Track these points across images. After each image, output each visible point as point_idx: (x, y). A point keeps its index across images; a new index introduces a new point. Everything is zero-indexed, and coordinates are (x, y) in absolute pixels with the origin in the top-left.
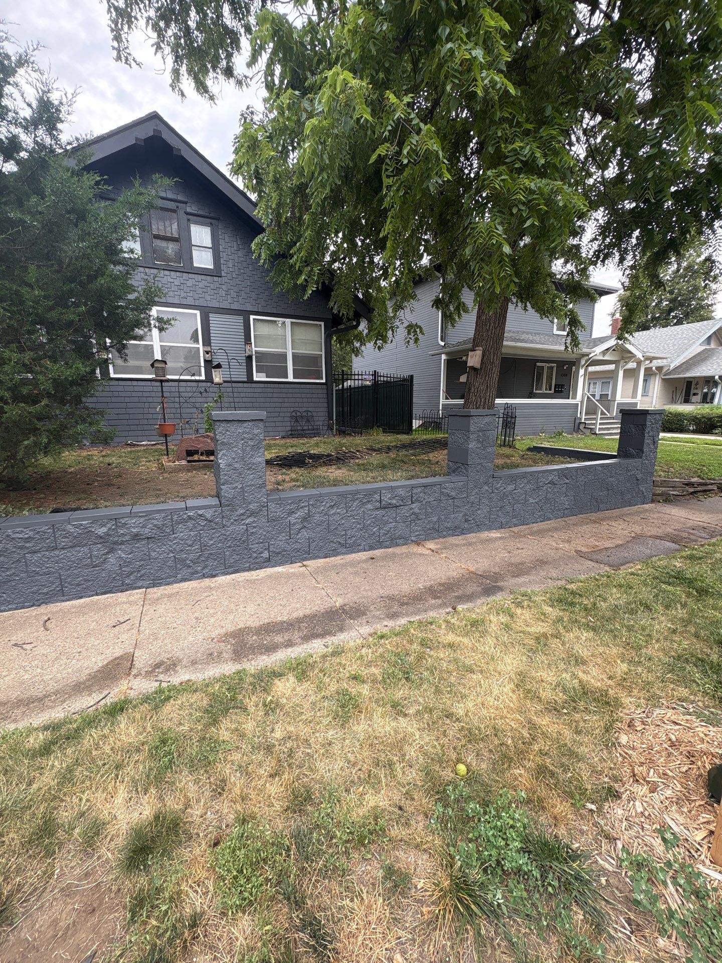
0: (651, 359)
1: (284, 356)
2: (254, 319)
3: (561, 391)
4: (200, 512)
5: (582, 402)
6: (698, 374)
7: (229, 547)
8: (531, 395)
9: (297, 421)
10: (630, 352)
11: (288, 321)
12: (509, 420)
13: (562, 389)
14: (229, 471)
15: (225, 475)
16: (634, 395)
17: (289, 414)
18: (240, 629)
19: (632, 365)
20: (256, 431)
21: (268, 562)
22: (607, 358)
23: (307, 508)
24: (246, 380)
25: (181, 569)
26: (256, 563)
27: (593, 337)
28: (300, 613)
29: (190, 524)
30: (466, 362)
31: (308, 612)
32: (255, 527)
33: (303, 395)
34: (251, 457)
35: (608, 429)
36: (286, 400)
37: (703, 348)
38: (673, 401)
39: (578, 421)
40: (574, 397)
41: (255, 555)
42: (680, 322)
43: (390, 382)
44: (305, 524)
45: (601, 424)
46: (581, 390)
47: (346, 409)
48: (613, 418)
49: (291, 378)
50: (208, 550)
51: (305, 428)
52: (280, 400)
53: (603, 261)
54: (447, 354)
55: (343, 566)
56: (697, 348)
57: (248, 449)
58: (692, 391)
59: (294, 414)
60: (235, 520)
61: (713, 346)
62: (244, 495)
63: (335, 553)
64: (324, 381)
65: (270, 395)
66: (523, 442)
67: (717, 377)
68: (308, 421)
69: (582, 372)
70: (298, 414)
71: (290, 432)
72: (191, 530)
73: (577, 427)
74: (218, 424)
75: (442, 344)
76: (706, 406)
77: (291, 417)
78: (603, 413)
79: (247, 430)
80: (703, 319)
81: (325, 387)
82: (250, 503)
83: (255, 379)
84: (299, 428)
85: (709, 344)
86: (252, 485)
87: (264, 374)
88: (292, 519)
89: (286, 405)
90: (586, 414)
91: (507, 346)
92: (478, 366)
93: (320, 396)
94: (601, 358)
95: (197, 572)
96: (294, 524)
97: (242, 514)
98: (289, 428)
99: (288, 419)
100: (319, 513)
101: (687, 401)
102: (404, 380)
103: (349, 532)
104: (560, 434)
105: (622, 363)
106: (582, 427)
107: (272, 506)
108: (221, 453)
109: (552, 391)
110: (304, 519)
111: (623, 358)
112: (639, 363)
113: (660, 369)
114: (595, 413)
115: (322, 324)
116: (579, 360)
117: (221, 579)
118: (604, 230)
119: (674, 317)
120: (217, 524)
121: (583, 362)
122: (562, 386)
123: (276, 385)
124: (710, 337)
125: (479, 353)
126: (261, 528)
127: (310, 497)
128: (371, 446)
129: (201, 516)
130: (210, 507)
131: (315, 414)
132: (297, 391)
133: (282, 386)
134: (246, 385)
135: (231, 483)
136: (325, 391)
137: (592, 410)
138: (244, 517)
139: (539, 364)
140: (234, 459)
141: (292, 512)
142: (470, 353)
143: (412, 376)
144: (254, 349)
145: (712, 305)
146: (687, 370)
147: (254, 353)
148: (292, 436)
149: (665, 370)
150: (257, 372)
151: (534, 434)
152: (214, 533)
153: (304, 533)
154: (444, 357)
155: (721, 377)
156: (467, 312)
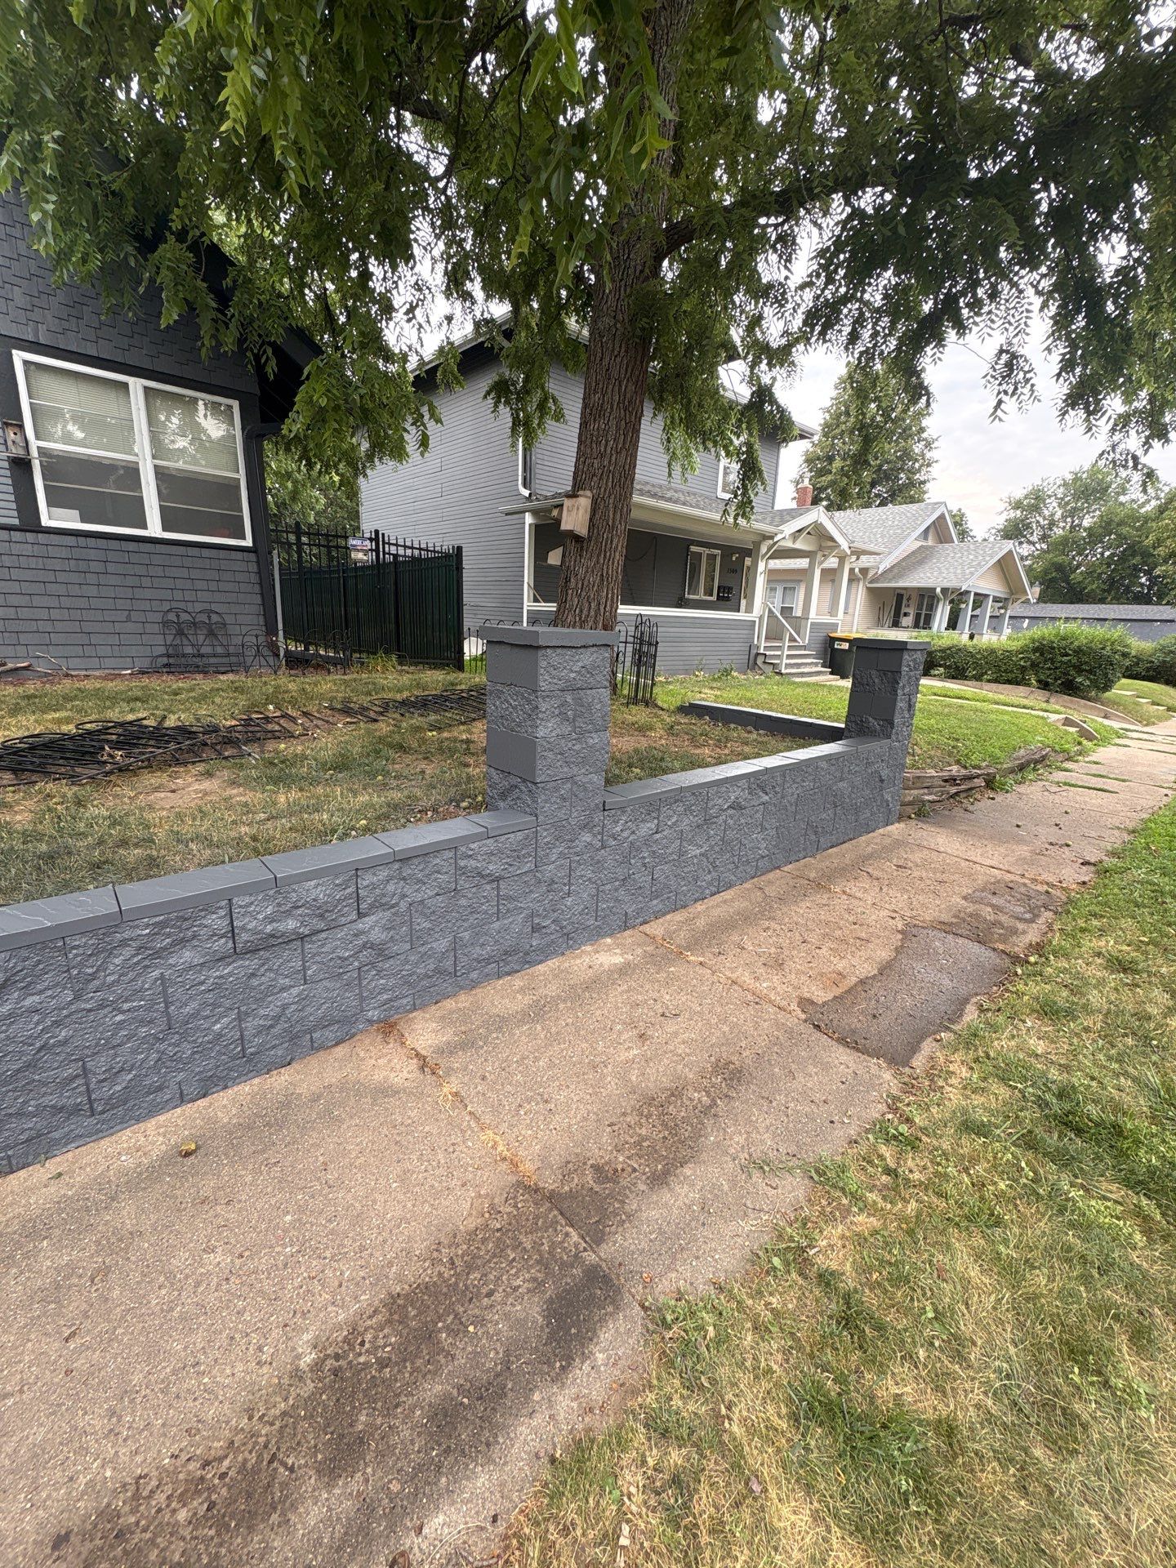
0: (858, 553)
1: (131, 474)
2: (26, 363)
3: (728, 599)
5: (761, 618)
6: (915, 584)
8: (681, 603)
9: (180, 633)
10: (832, 539)
11: (136, 385)
12: (645, 652)
13: (728, 595)
16: (833, 611)
17: (158, 617)
19: (832, 562)
22: (799, 545)
24: (16, 522)
27: (777, 507)
33: (195, 574)
35: (798, 665)
36: (146, 582)
37: (920, 544)
38: (879, 623)
39: (754, 652)
40: (749, 609)
42: (883, 504)
43: (412, 558)
45: (789, 657)
46: (761, 601)
48: (804, 648)
49: (154, 528)
51: (203, 650)
52: (130, 581)
54: (535, 515)
56: (911, 544)
58: (904, 610)
59: (172, 617)
61: (930, 542)
64: (248, 542)
65: (95, 567)
66: (671, 691)
67: (938, 590)
68: (211, 634)
69: (761, 566)
70: (184, 617)
71: (165, 660)
73: (754, 661)
75: (525, 491)
76: (924, 633)
77: (165, 623)
78: (792, 639)
80: (913, 500)
81: (252, 557)
83: (45, 521)
84: (189, 650)
85: (926, 538)
87: (76, 513)
89: (148, 594)
90: (767, 638)
91: (641, 507)
92: (583, 531)
93: (240, 577)
94: (789, 544)
98: (162, 650)
99: (156, 628)
101: (896, 624)
102: (447, 556)
103: (100, 1063)
104: (727, 672)
105: (819, 557)
106: (760, 661)
109: (714, 598)
111: (821, 548)
112: (842, 559)
113: (864, 571)
114: (780, 638)
115: (235, 404)
116: (757, 545)
119: (877, 496)
121: (764, 549)
122: (730, 590)
123: (114, 544)
124: (928, 528)
131: (229, 619)
132: (177, 561)
133: (132, 546)
134: (16, 536)
136: (253, 567)
137: (775, 634)
139: (693, 548)
143: (460, 549)
144: (34, 444)
145: (924, 482)
146: (900, 576)
147: (34, 453)
148: (168, 669)
149: (871, 574)
150: (50, 504)
151: (686, 672)
154: (529, 520)
155: (944, 591)
156: (559, 416)
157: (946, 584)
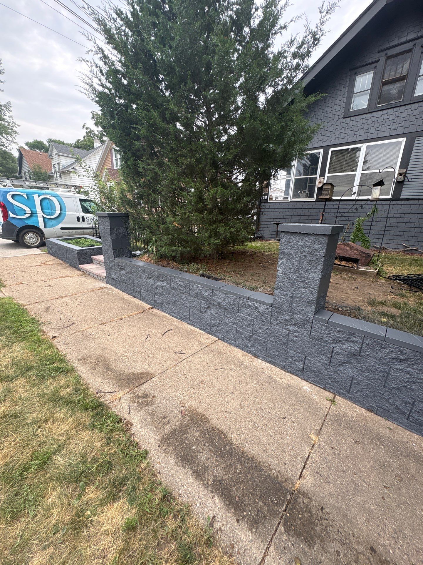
4: (257, 305)
7: (272, 341)
14: (284, 279)
15: (280, 281)
20: (317, 246)
21: (301, 373)
23: (359, 346)
25: (238, 339)
26: (291, 367)
29: (249, 310)
32: (296, 336)
34: (306, 271)
41: (291, 360)
44: (353, 360)
50: (257, 336)
57: (305, 262)
60: (281, 323)
62: (292, 304)
63: (385, 414)
72: (248, 315)
74: (283, 234)
79: (308, 244)
82: (296, 313)
86: (302, 298)
88: (337, 348)
95: (247, 347)
96: (338, 354)
97: (286, 320)
100: (375, 358)
107: (317, 326)
108: (281, 262)
110: (352, 355)
117: (260, 363)
120: (266, 319)
126: (301, 340)
127: (367, 335)
129: (256, 307)
130: (264, 303)
135: (283, 290)
138: (289, 324)
140: (290, 269)
141: (337, 341)
152: (263, 325)
153: (349, 370)
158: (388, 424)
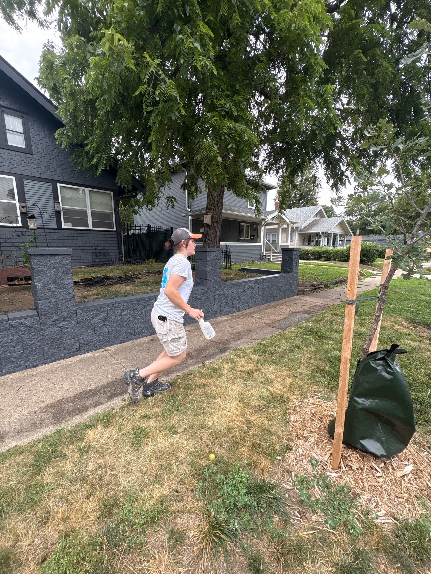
0: (293, 223)
1: (85, 213)
2: (60, 186)
3: (253, 239)
4: (21, 321)
5: (264, 244)
6: (313, 232)
7: (47, 344)
8: (239, 241)
9: (96, 255)
10: (284, 219)
11: (87, 189)
12: (228, 254)
13: (254, 238)
14: (45, 290)
15: (42, 293)
16: (287, 242)
17: (90, 251)
18: (58, 401)
19: (285, 226)
20: (65, 262)
21: (79, 351)
22: (274, 222)
23: (106, 312)
24: (56, 227)
25: (5, 365)
26: (70, 353)
27: (267, 210)
28: (104, 382)
29: (12, 331)
30: (203, 221)
31: (110, 380)
32: (67, 328)
33: (100, 239)
34: (62, 280)
35: (276, 258)
36: (88, 242)
37: (314, 219)
38: (304, 244)
39: (262, 255)
40: (260, 242)
41: (68, 347)
42: (304, 206)
43: (159, 231)
44: (105, 322)
45: (273, 256)
46: (263, 238)
47: (130, 248)
48: (278, 253)
49: (91, 227)
50: (29, 348)
51: (103, 260)
52: (83, 242)
53: (269, 172)
54: (192, 216)
55: (133, 347)
56: (312, 219)
57: (59, 274)
58: (311, 240)
59: (94, 251)
60: (51, 325)
61: (318, 218)
62: (57, 306)
63: (127, 339)
64: (115, 229)
65: (75, 238)
66: (236, 266)
67: (321, 233)
68: (105, 255)
69: (263, 228)
70: (98, 251)
71: (92, 263)
72: (13, 335)
73: (262, 258)
74: (33, 257)
75: (189, 210)
76: (318, 247)
77: (92, 253)
78: (274, 250)
79: (58, 261)
80: (313, 205)
81: (115, 233)
82: (62, 312)
83: (63, 227)
84: (98, 260)
85: (317, 217)
86: (64, 299)
87: (71, 224)
88: (96, 320)
89: (88, 245)
90: (266, 251)
91: (225, 213)
92: (209, 223)
93: (112, 239)
94: (271, 221)
95: (20, 365)
96: (97, 324)
97: (57, 320)
98: (91, 260)
99: (90, 254)
100: (115, 314)
101: (309, 244)
102: (167, 230)
103: (136, 326)
104: (254, 261)
105: (281, 225)
106: (264, 257)
107: (80, 313)
108: (37, 278)
109: (249, 239)
110: (105, 319)
111: (281, 222)
112: (288, 225)
113: (297, 228)
114: (270, 250)
115: (112, 193)
116: (261, 222)
117: (41, 368)
118: (268, 156)
119: (302, 203)
120: (35, 328)
121: (263, 223)
122: (254, 236)
123: (80, 232)
124: (317, 214)
125: (210, 216)
126: (72, 328)
127: (108, 305)
128: (148, 271)
129: (21, 324)
130: (29, 317)
131: (109, 251)
132: (96, 236)
133: (85, 232)
134: (56, 231)
135: (46, 299)
136: (116, 236)
137: (268, 249)
138: (59, 322)
139: (241, 224)
140: (48, 281)
141: (95, 316)
142: (205, 216)
143: (172, 228)
144: (62, 207)
145: (316, 198)
146: (308, 229)
147: (61, 209)
148: (94, 265)
149: (299, 229)
150: (64, 222)
151: (241, 262)
152: (33, 336)
153: (105, 329)
154: (190, 218)
155: (323, 233)
156: (201, 192)
157: (323, 231)
158: (130, 342)
